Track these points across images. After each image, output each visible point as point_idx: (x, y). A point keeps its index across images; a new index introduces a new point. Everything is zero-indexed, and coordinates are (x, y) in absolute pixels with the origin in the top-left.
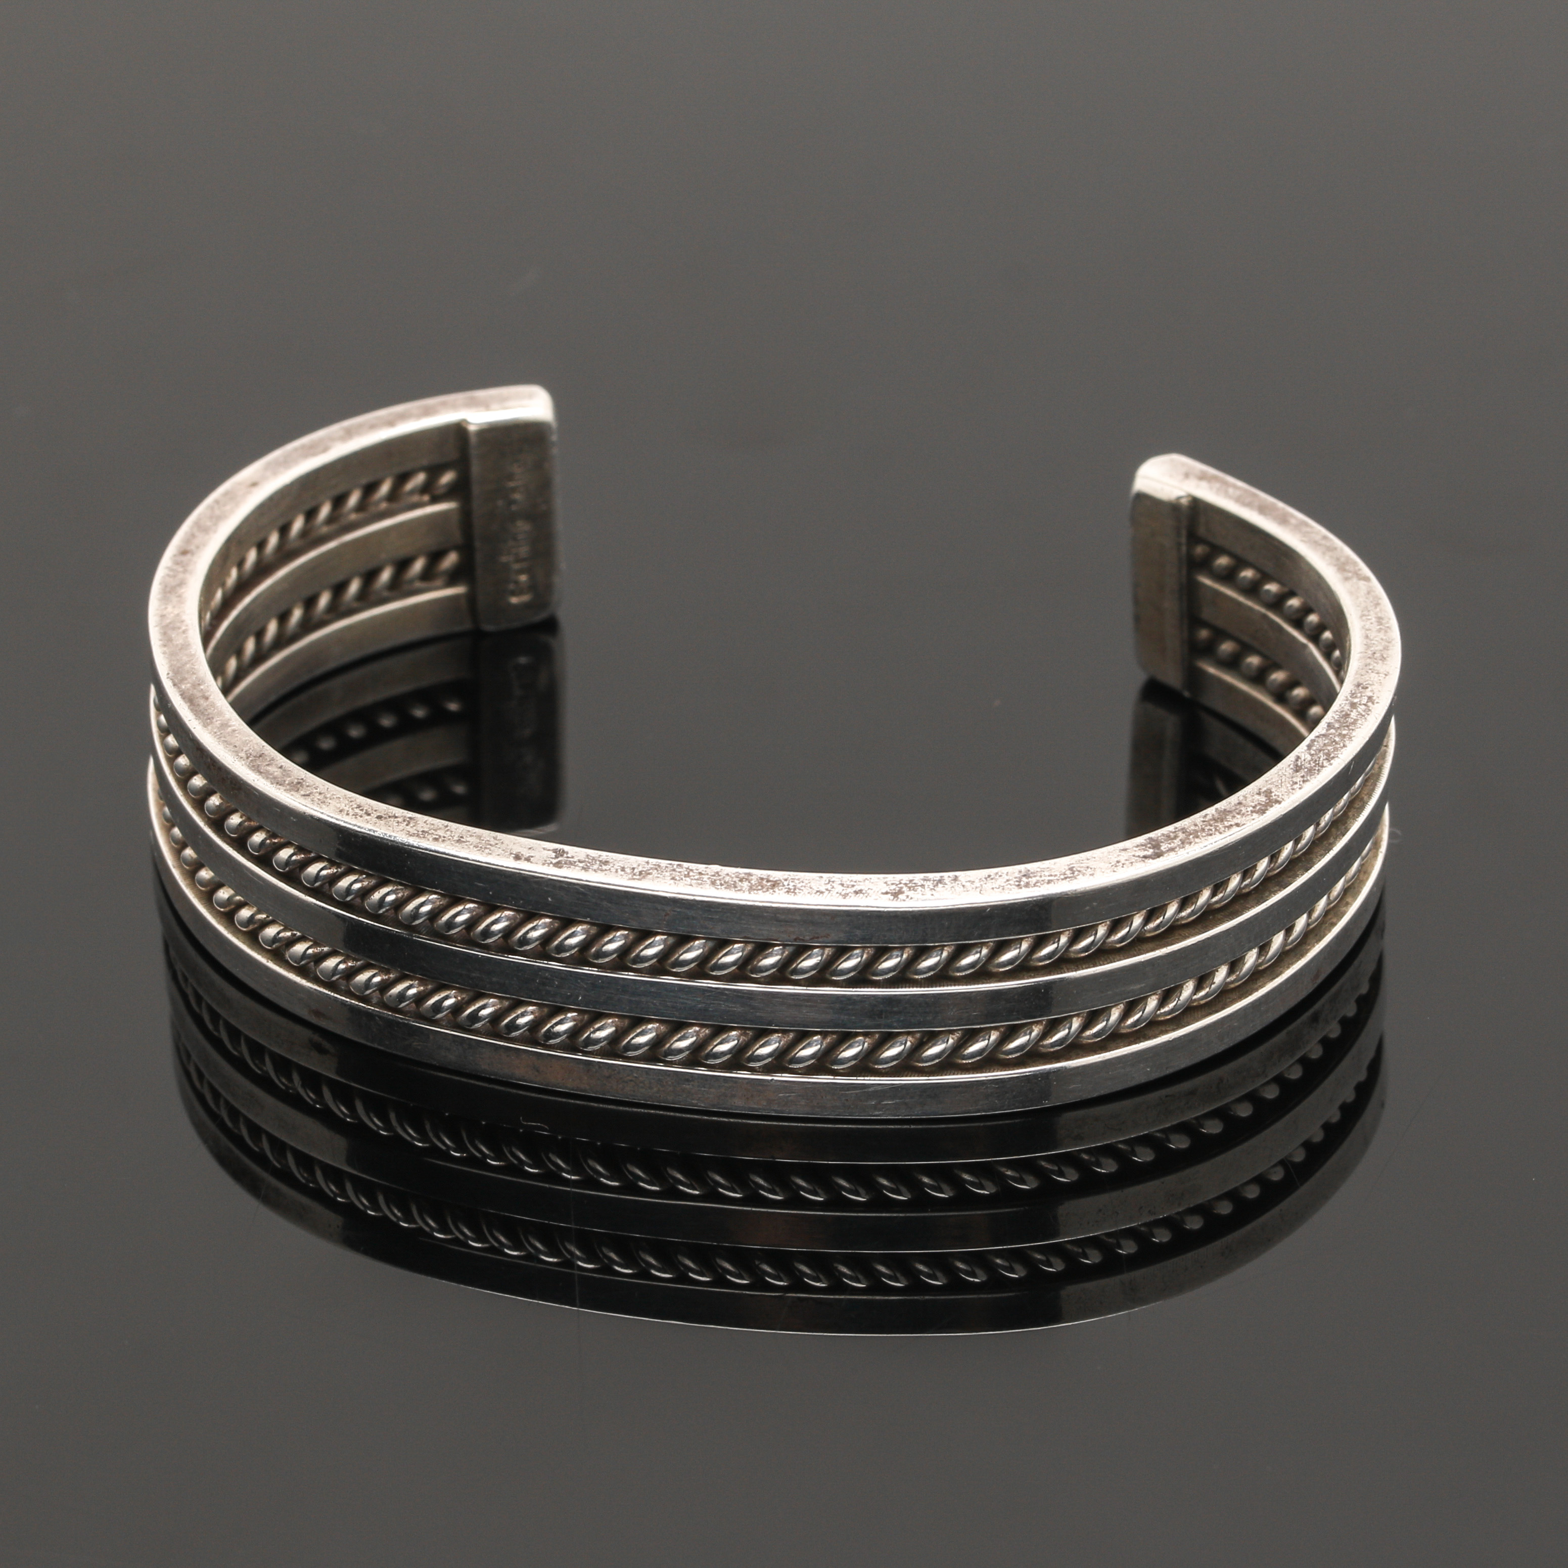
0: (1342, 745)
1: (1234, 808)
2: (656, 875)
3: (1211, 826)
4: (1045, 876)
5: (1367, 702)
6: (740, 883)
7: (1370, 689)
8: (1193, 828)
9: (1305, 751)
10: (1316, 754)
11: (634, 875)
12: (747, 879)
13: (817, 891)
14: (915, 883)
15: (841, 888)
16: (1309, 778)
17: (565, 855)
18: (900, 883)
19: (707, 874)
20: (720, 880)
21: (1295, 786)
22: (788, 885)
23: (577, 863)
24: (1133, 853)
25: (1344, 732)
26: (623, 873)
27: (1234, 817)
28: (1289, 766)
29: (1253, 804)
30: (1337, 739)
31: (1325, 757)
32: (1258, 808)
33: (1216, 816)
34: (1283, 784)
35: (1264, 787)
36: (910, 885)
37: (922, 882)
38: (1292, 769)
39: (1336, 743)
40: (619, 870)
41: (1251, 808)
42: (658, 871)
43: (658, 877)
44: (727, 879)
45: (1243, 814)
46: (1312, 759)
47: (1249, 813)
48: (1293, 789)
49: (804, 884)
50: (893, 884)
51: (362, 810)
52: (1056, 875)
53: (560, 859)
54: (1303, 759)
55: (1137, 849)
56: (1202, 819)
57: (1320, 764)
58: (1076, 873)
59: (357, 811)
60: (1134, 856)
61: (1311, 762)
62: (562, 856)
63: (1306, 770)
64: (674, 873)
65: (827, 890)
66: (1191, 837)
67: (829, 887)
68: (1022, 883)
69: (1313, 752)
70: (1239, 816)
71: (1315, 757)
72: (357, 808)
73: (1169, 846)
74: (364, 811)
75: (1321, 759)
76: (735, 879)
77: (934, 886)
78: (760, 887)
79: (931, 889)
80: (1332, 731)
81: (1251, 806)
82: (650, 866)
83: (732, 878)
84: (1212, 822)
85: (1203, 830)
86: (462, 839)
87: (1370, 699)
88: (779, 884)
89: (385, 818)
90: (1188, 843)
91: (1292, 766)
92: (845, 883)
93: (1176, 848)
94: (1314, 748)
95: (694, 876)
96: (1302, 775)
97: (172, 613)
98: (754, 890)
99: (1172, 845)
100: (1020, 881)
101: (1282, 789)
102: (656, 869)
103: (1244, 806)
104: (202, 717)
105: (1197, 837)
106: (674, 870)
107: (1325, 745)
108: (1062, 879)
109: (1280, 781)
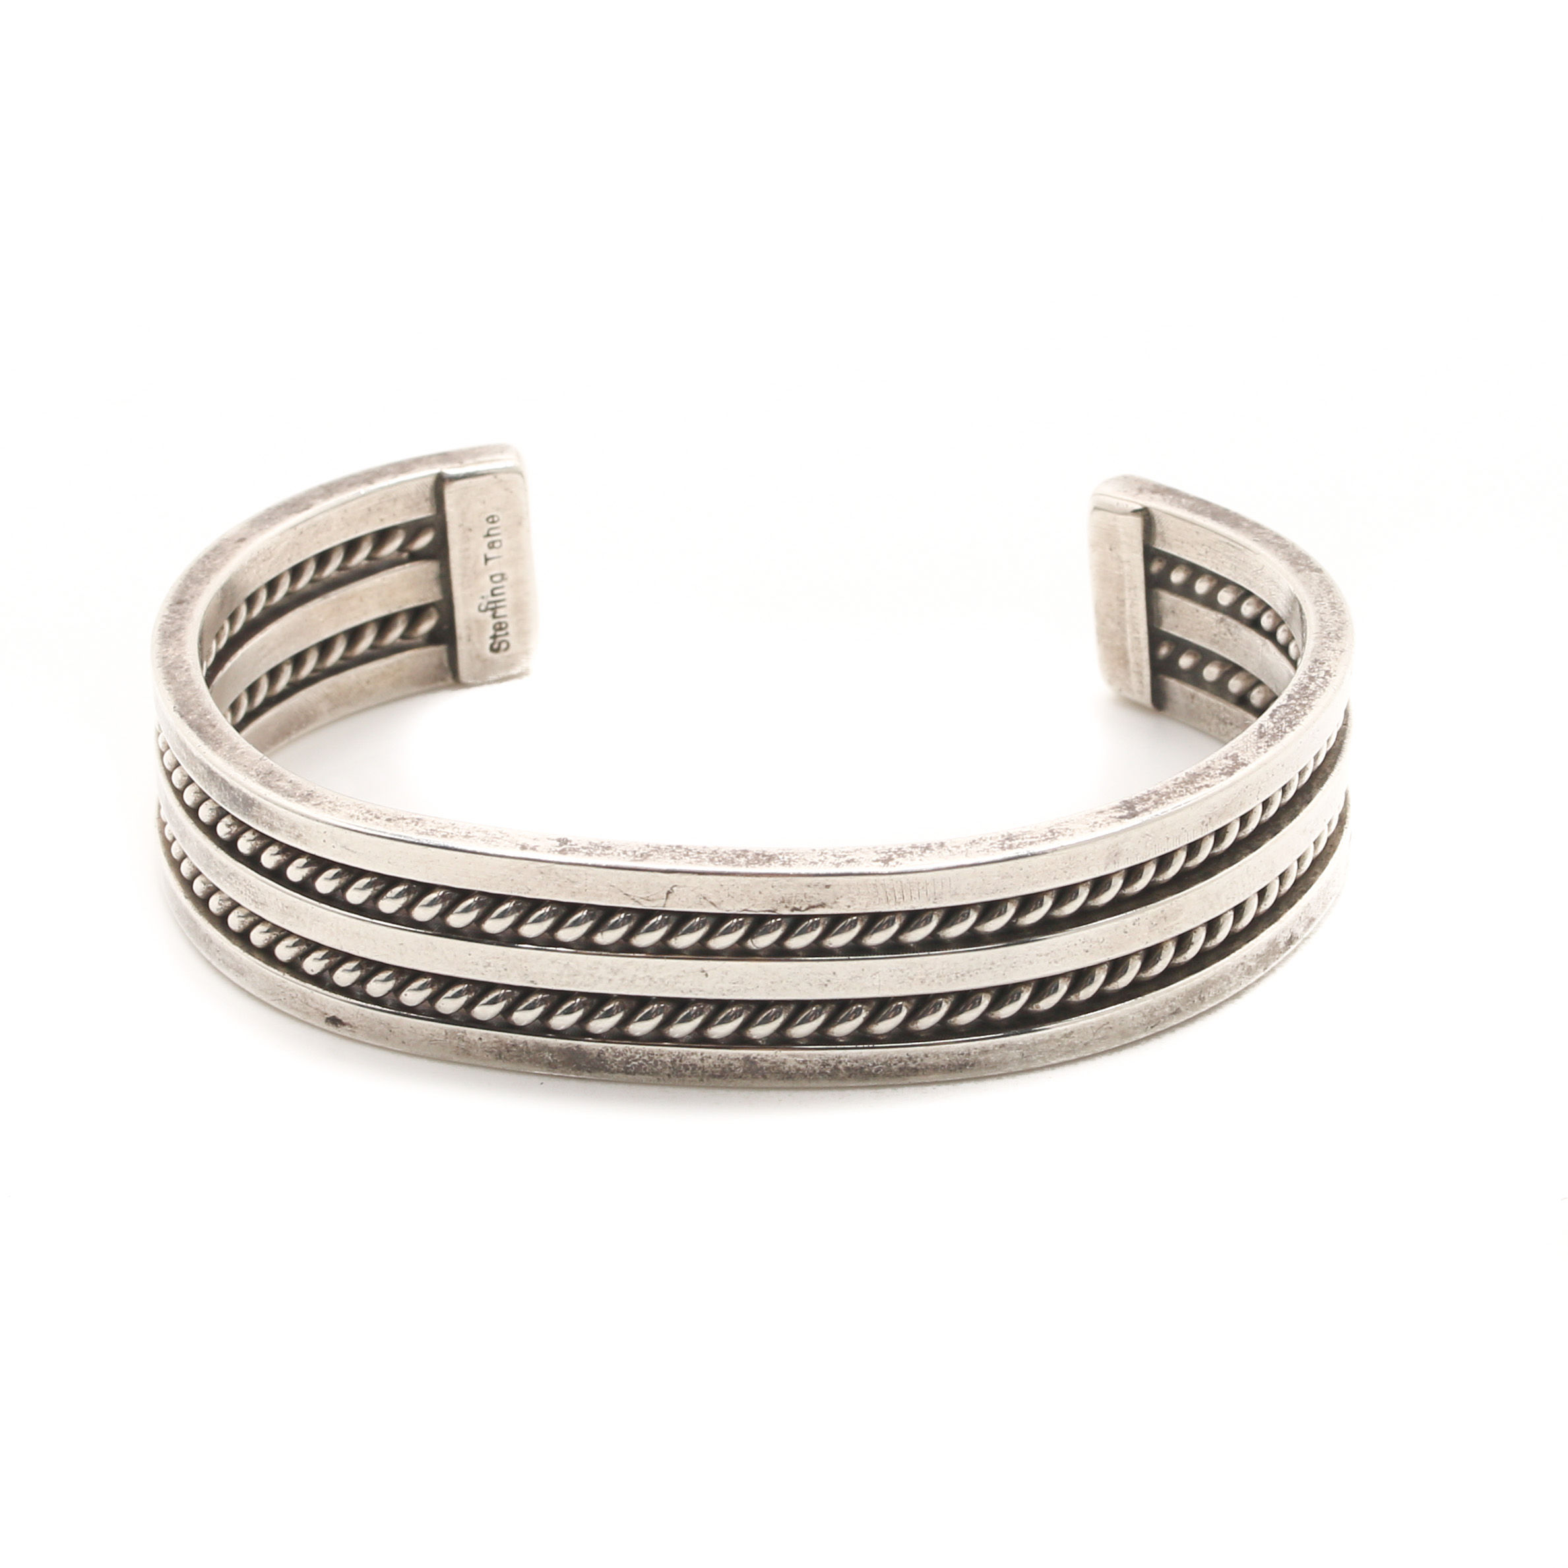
0: (1302, 713)
1: (1203, 772)
2: (657, 856)
3: (1182, 787)
4: (1027, 838)
5: (1325, 675)
6: (737, 859)
7: (1327, 664)
8: (1165, 790)
9: (1268, 719)
10: (1279, 722)
11: (636, 857)
12: (743, 856)
13: (811, 863)
14: (903, 851)
15: (833, 858)
16: (1273, 743)
17: (569, 843)
18: (890, 852)
19: (706, 853)
20: (718, 857)
21: (1260, 751)
22: (783, 858)
23: (581, 850)
24: (1110, 815)
25: (1304, 702)
26: (625, 856)
27: (1203, 779)
28: (1253, 733)
29: (1221, 767)
30: (1298, 708)
31: (1287, 724)
32: (1226, 770)
33: (1187, 779)
34: (1249, 749)
35: (1231, 752)
36: (899, 853)
37: (910, 849)
38: (1256, 735)
39: (1297, 712)
40: (621, 854)
41: (1219, 771)
42: (658, 852)
43: (659, 858)
44: (725, 856)
45: (1212, 777)
46: (1275, 727)
47: (1218, 775)
48: (1258, 753)
49: (798, 857)
50: (883, 853)
51: (372, 814)
52: (1037, 837)
53: (564, 846)
54: (1266, 726)
55: (1113, 811)
56: (1173, 782)
57: (1283, 730)
58: (1056, 834)
59: (367, 815)
60: (1110, 817)
61: (1275, 729)
62: (566, 844)
63: (1270, 736)
64: (674, 853)
65: (820, 860)
66: (1164, 798)
67: (822, 858)
68: (1005, 846)
69: (1275, 720)
70: (1208, 778)
71: (1278, 725)
72: (366, 813)
73: (1144, 807)
74: (374, 815)
75: (1284, 726)
76: (732, 856)
77: (922, 853)
78: (756, 862)
79: (920, 855)
80: (1293, 701)
81: (1219, 769)
82: (651, 848)
83: (730, 855)
84: (1182, 785)
85: (1175, 792)
86: (469, 835)
87: (1327, 672)
88: (774, 858)
89: (394, 820)
90: (1161, 804)
91: (1256, 733)
92: (837, 854)
93: (1149, 808)
94: (1276, 717)
95: (693, 855)
96: (1266, 740)
97: (173, 654)
98: (751, 864)
99: (1146, 806)
100: (1003, 844)
101: (1248, 753)
102: (656, 851)
103: (1213, 769)
104: (211, 742)
105: (1170, 798)
106: (674, 851)
107: (1286, 714)
108: (1044, 841)
109: (1245, 747)
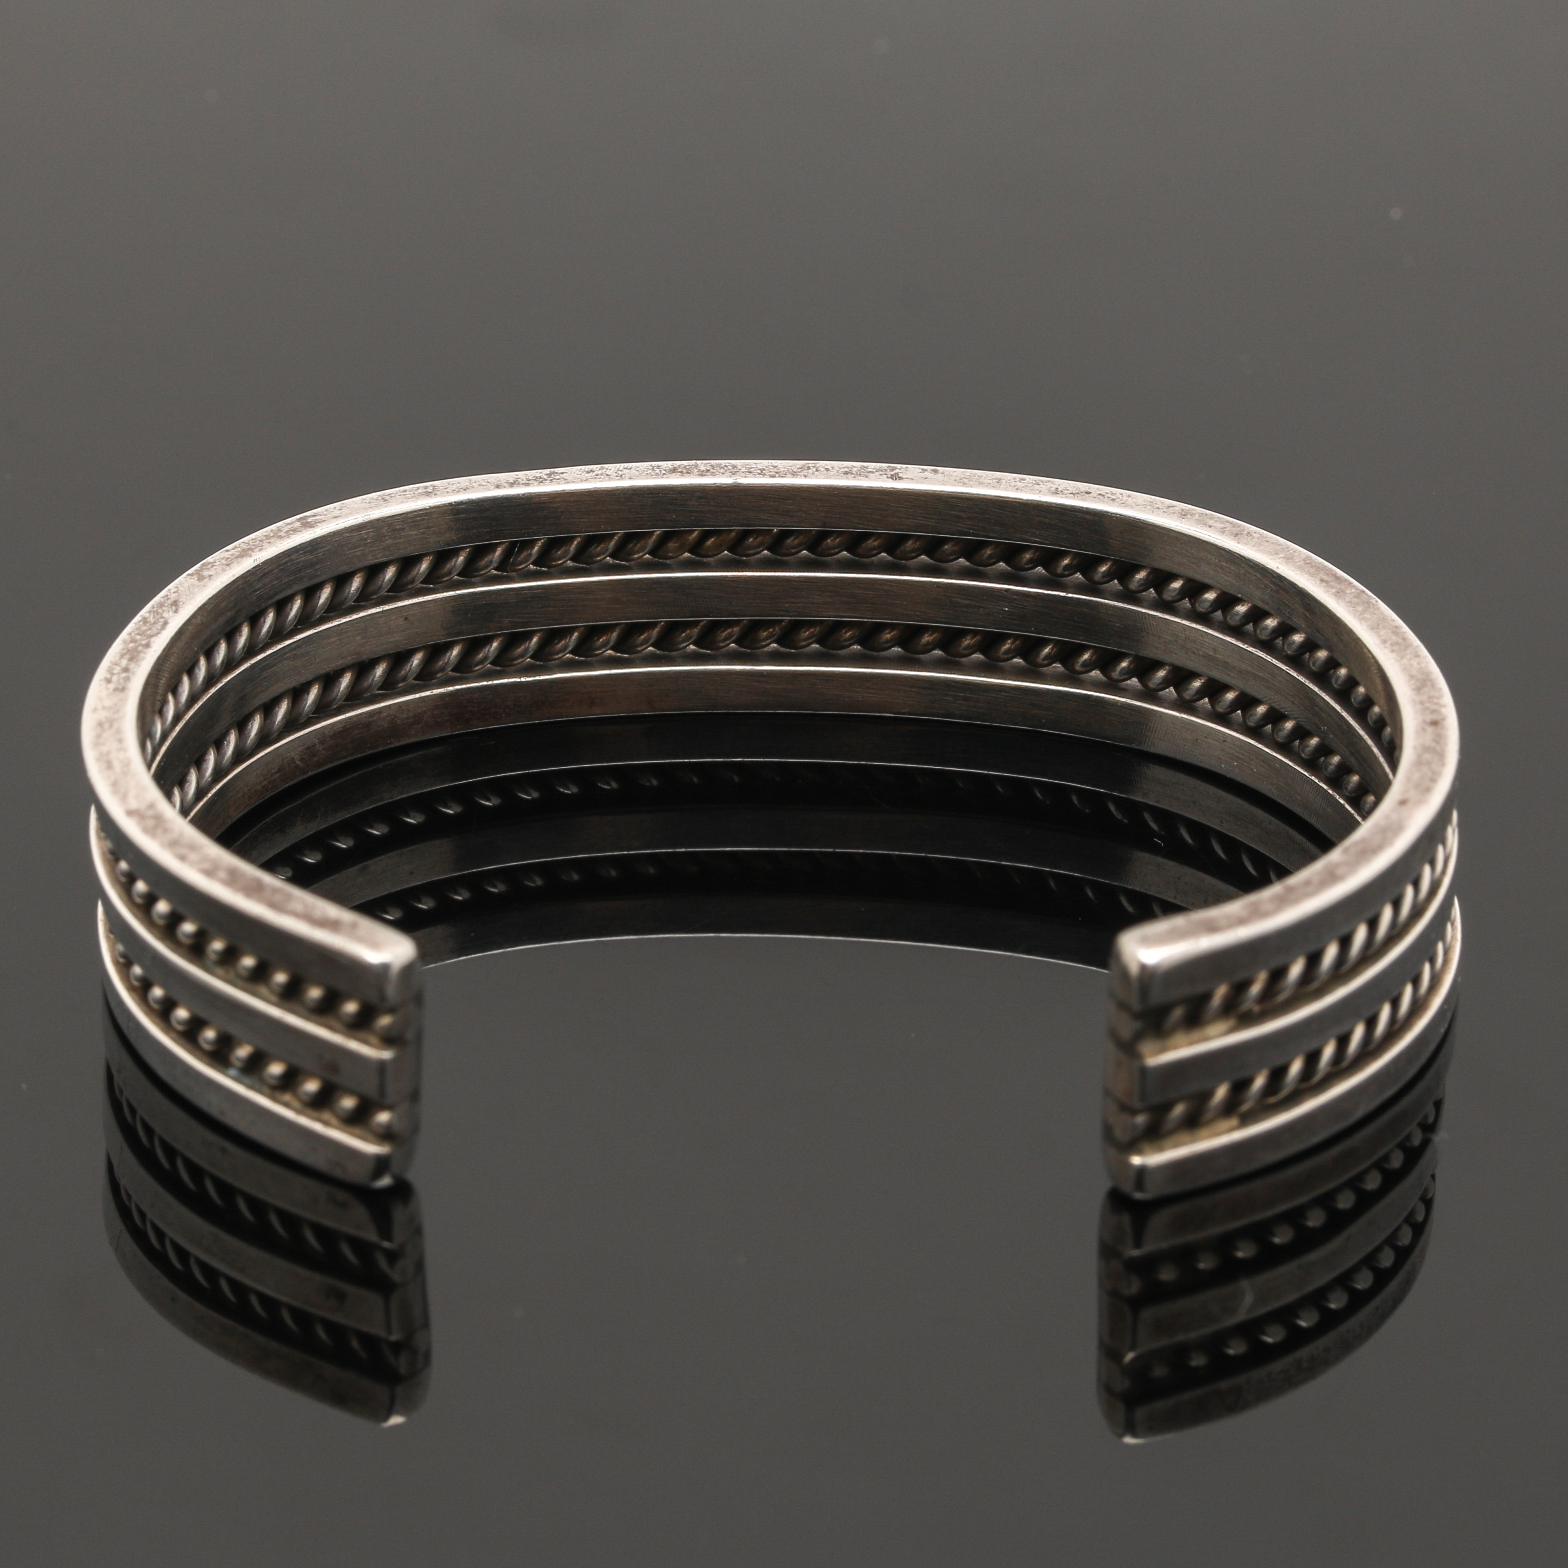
0: (133, 634)
1: (233, 561)
2: (793, 468)
3: (253, 545)
4: (410, 494)
5: (111, 678)
6: (708, 468)
7: (111, 690)
8: (271, 541)
9: (169, 619)
10: (158, 619)
11: (814, 467)
12: (703, 471)
13: (630, 469)
14: (537, 481)
15: (608, 472)
16: (162, 600)
17: (889, 476)
18: (551, 480)
19: (743, 472)
20: (729, 469)
21: (175, 590)
22: (661, 471)
23: (875, 471)
24: (326, 516)
25: (132, 645)
26: (826, 467)
27: (232, 555)
28: (184, 603)
29: (215, 567)
30: (138, 637)
31: (148, 620)
32: (210, 566)
33: (250, 552)
34: (187, 588)
35: (206, 582)
36: (541, 480)
37: (530, 482)
38: (180, 602)
39: (139, 634)
40: (831, 469)
41: (216, 564)
42: (793, 471)
43: (790, 466)
44: (722, 471)
45: (223, 559)
46: (161, 614)
47: (217, 561)
48: (177, 587)
49: (646, 472)
50: (558, 479)
51: (1109, 498)
52: (400, 495)
53: (893, 473)
54: (171, 612)
56: (263, 547)
57: (152, 614)
58: (380, 498)
59: (1113, 497)
60: (326, 515)
61: (161, 612)
62: (892, 475)
63: (166, 605)
64: (777, 471)
65: (621, 471)
66: (272, 535)
67: (620, 473)
68: (431, 488)
69: (162, 620)
70: (228, 556)
71: (158, 617)
72: (1115, 499)
73: (292, 526)
74: (1106, 497)
75: (152, 617)
76: (715, 471)
77: (517, 480)
78: (688, 467)
79: (519, 478)
80: (144, 642)
81: (216, 566)
82: (802, 474)
83: (717, 472)
84: (254, 547)
85: (261, 541)
86: (997, 481)
87: (109, 681)
88: (670, 471)
89: (1082, 492)
90: (275, 530)
91: (181, 603)
92: (605, 476)
93: (286, 526)
94: (160, 624)
95: (755, 470)
96: (169, 600)
97: (1410, 659)
98: (692, 465)
99: (289, 527)
100: (433, 489)
101: (187, 584)
102: (795, 472)
103: (223, 564)
104: (1318, 565)
105: (265, 536)
106: (777, 473)
107: (150, 629)
108: (392, 494)
109: (191, 589)
